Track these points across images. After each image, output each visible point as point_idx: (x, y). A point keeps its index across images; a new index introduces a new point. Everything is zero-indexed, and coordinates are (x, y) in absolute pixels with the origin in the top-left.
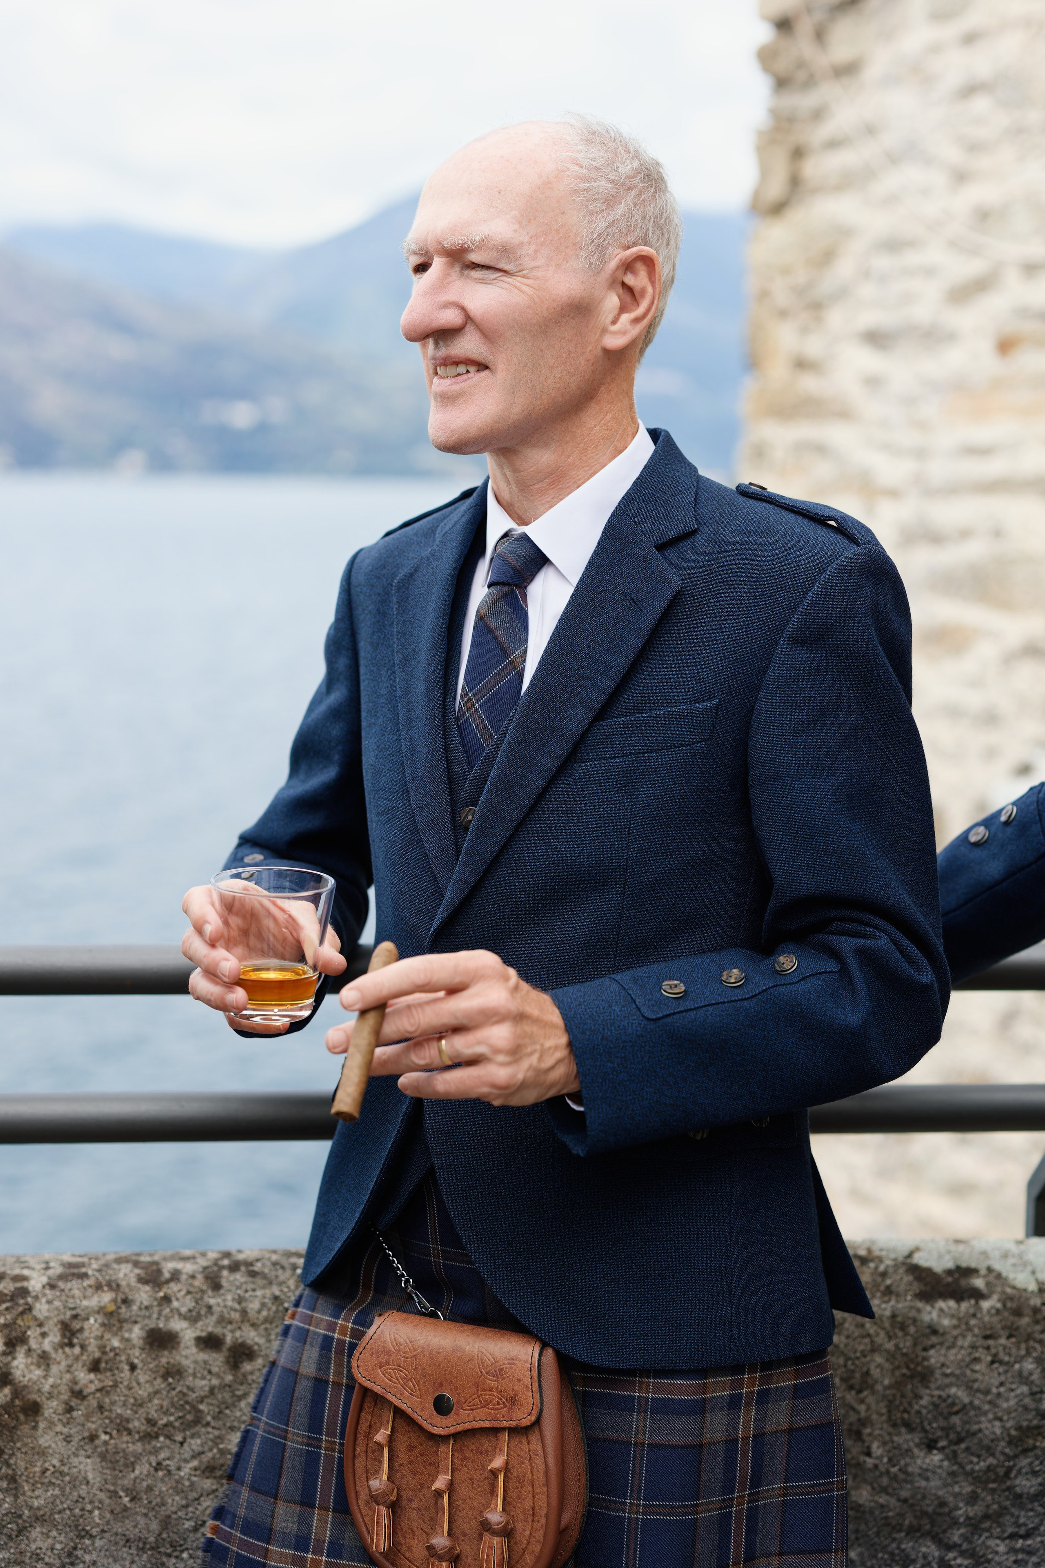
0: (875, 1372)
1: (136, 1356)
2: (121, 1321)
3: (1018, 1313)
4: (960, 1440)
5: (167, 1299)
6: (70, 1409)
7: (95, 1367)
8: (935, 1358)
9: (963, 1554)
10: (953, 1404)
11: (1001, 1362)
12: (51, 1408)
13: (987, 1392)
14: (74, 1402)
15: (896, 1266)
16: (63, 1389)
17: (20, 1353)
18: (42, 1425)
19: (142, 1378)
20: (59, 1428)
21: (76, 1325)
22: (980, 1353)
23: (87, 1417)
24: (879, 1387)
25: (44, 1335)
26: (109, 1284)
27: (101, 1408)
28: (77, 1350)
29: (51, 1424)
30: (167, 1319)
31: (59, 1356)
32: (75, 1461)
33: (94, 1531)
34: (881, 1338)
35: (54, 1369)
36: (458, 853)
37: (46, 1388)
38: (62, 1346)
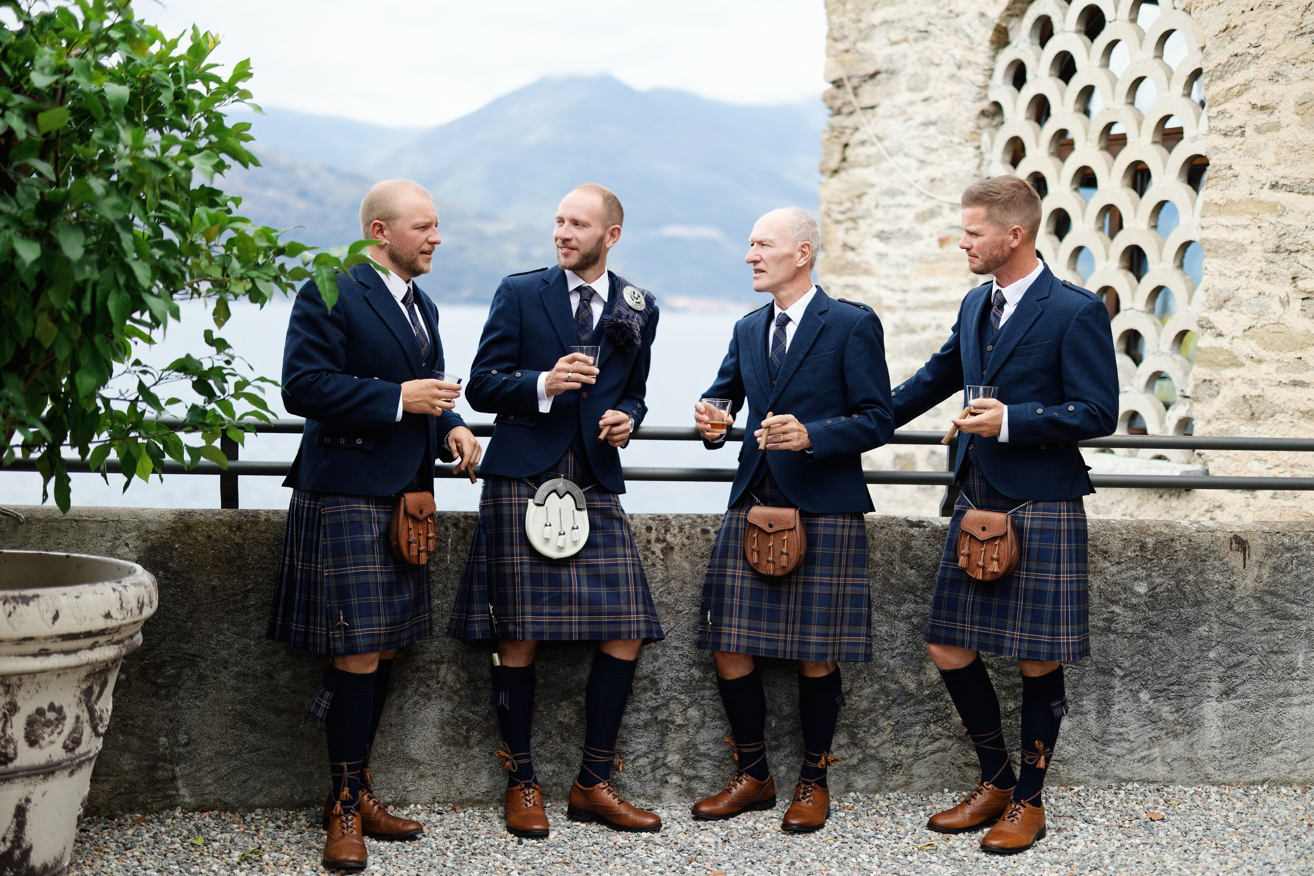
0: (896, 547)
1: (699, 536)
2: (694, 527)
3: (936, 531)
4: (920, 567)
5: (706, 522)
7: (688, 538)
8: (913, 543)
9: (921, 598)
10: (918, 556)
12: (677, 548)
13: (927, 553)
14: (683, 547)
15: (903, 520)
16: (680, 543)
17: (668, 534)
18: (674, 553)
19: (700, 542)
20: (679, 554)
21: (683, 527)
22: (926, 543)
23: (686, 551)
24: (897, 551)
25: (674, 529)
26: (691, 518)
27: (689, 549)
28: (683, 534)
30: (706, 527)
31: (678, 535)
32: (683, 563)
35: (677, 538)
36: (772, 391)
37: (675, 543)
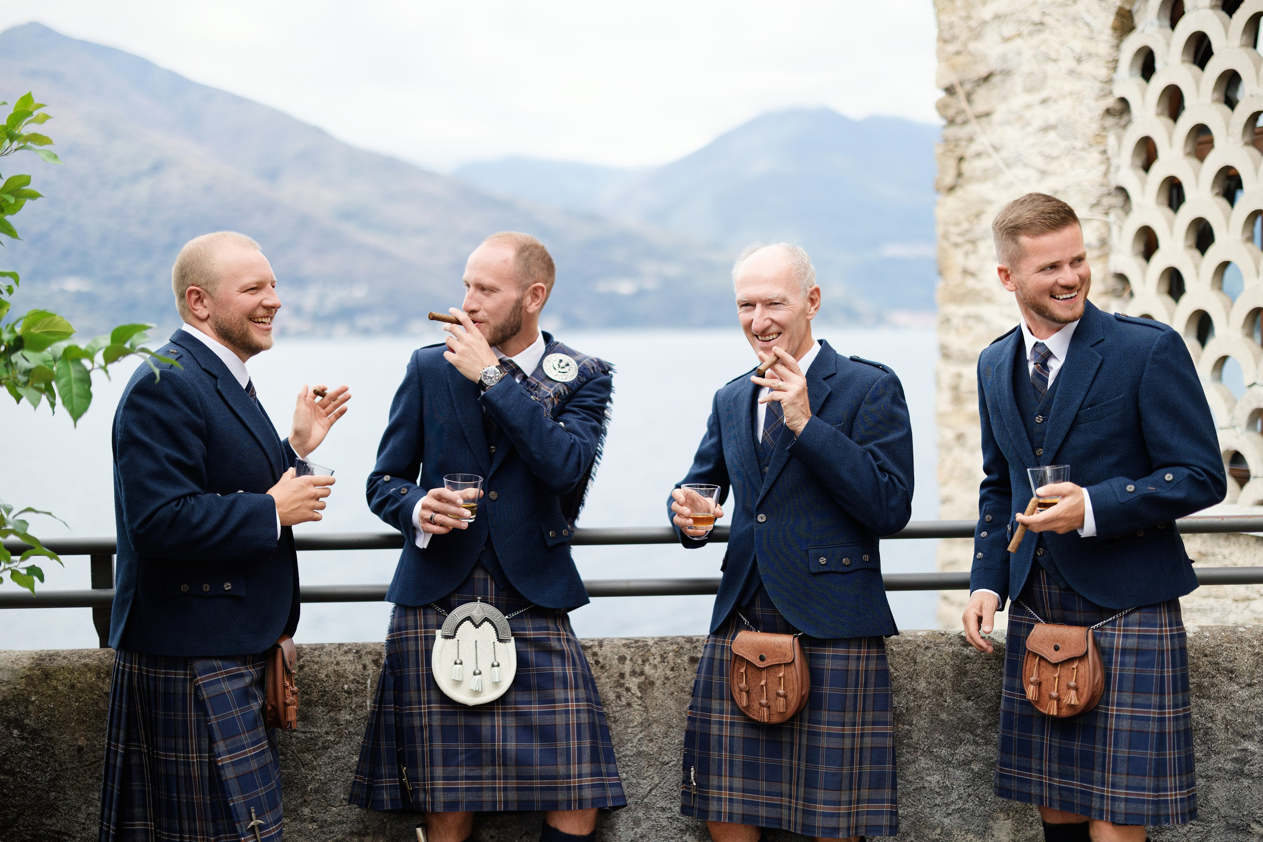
0: (947, 672)
1: (686, 665)
2: (681, 654)
4: (979, 697)
5: (696, 647)
6: (664, 684)
7: (672, 669)
8: (968, 667)
9: (982, 738)
10: (976, 683)
11: (993, 669)
12: (658, 683)
13: (989, 679)
14: (666, 681)
15: (955, 636)
16: (662, 677)
17: (647, 664)
18: (655, 689)
19: (689, 673)
20: (661, 690)
21: (665, 655)
22: (986, 665)
23: (670, 686)
24: (948, 677)
25: (655, 659)
26: (675, 643)
27: (675, 683)
28: (666, 664)
29: (658, 689)
30: (696, 653)
31: (660, 666)
32: (667, 701)
33: (674, 726)
34: (949, 660)
35: (659, 670)
36: (763, 480)
37: (656, 676)
38: (661, 662)
